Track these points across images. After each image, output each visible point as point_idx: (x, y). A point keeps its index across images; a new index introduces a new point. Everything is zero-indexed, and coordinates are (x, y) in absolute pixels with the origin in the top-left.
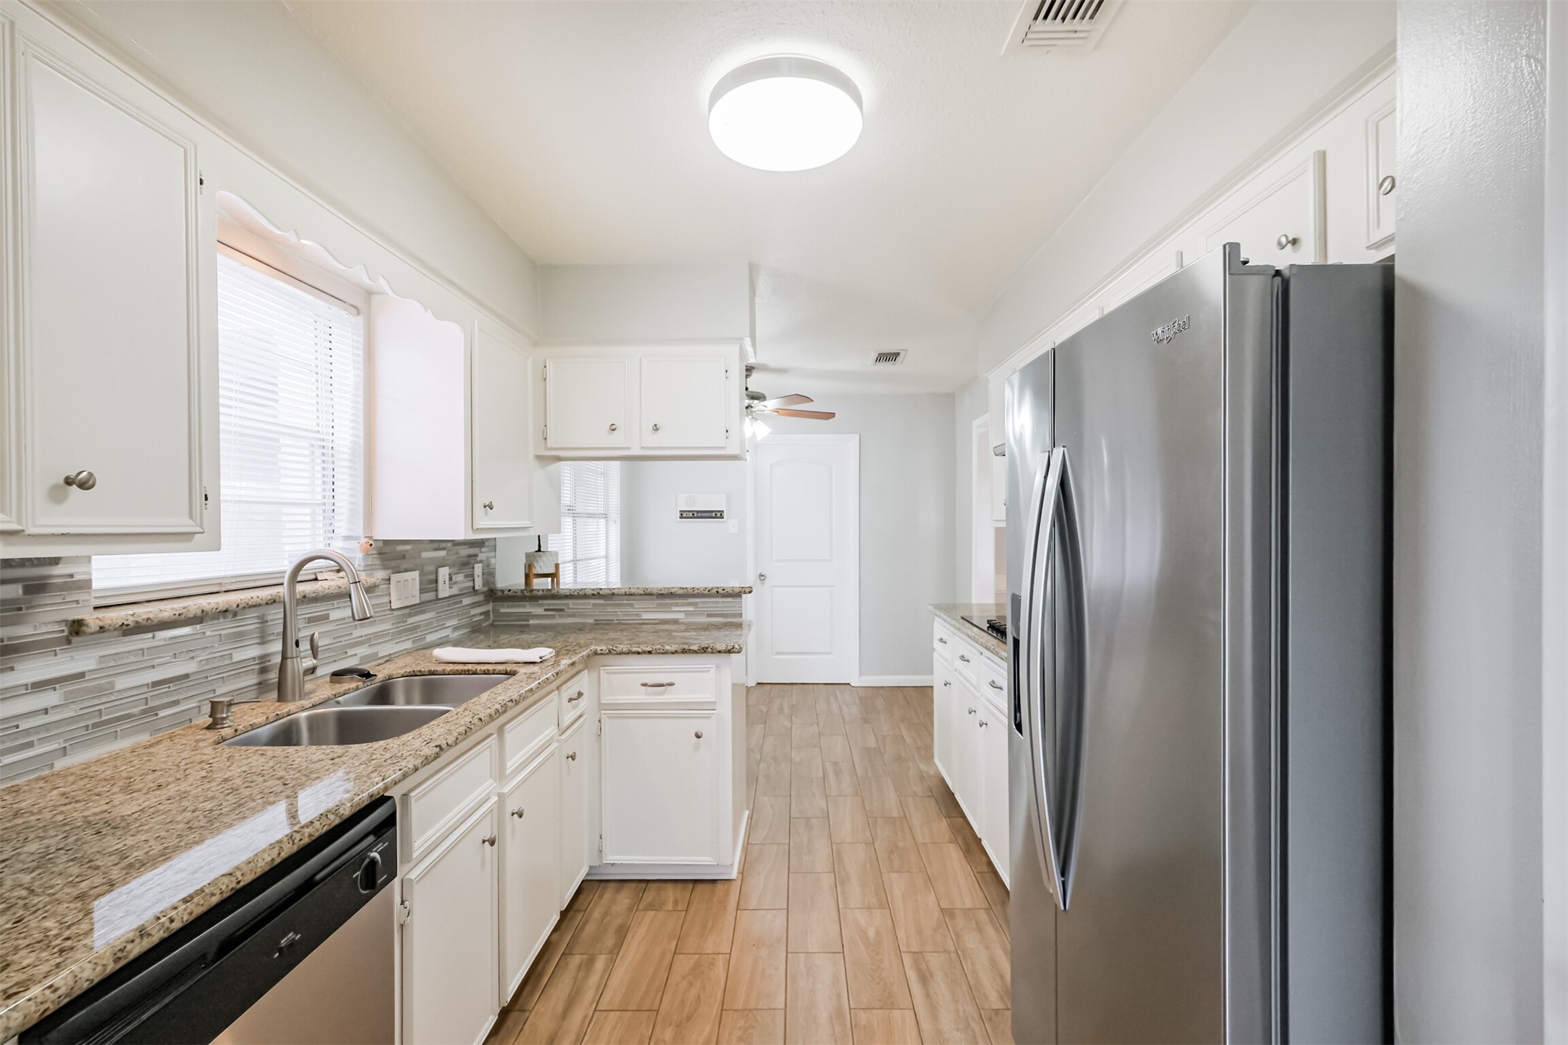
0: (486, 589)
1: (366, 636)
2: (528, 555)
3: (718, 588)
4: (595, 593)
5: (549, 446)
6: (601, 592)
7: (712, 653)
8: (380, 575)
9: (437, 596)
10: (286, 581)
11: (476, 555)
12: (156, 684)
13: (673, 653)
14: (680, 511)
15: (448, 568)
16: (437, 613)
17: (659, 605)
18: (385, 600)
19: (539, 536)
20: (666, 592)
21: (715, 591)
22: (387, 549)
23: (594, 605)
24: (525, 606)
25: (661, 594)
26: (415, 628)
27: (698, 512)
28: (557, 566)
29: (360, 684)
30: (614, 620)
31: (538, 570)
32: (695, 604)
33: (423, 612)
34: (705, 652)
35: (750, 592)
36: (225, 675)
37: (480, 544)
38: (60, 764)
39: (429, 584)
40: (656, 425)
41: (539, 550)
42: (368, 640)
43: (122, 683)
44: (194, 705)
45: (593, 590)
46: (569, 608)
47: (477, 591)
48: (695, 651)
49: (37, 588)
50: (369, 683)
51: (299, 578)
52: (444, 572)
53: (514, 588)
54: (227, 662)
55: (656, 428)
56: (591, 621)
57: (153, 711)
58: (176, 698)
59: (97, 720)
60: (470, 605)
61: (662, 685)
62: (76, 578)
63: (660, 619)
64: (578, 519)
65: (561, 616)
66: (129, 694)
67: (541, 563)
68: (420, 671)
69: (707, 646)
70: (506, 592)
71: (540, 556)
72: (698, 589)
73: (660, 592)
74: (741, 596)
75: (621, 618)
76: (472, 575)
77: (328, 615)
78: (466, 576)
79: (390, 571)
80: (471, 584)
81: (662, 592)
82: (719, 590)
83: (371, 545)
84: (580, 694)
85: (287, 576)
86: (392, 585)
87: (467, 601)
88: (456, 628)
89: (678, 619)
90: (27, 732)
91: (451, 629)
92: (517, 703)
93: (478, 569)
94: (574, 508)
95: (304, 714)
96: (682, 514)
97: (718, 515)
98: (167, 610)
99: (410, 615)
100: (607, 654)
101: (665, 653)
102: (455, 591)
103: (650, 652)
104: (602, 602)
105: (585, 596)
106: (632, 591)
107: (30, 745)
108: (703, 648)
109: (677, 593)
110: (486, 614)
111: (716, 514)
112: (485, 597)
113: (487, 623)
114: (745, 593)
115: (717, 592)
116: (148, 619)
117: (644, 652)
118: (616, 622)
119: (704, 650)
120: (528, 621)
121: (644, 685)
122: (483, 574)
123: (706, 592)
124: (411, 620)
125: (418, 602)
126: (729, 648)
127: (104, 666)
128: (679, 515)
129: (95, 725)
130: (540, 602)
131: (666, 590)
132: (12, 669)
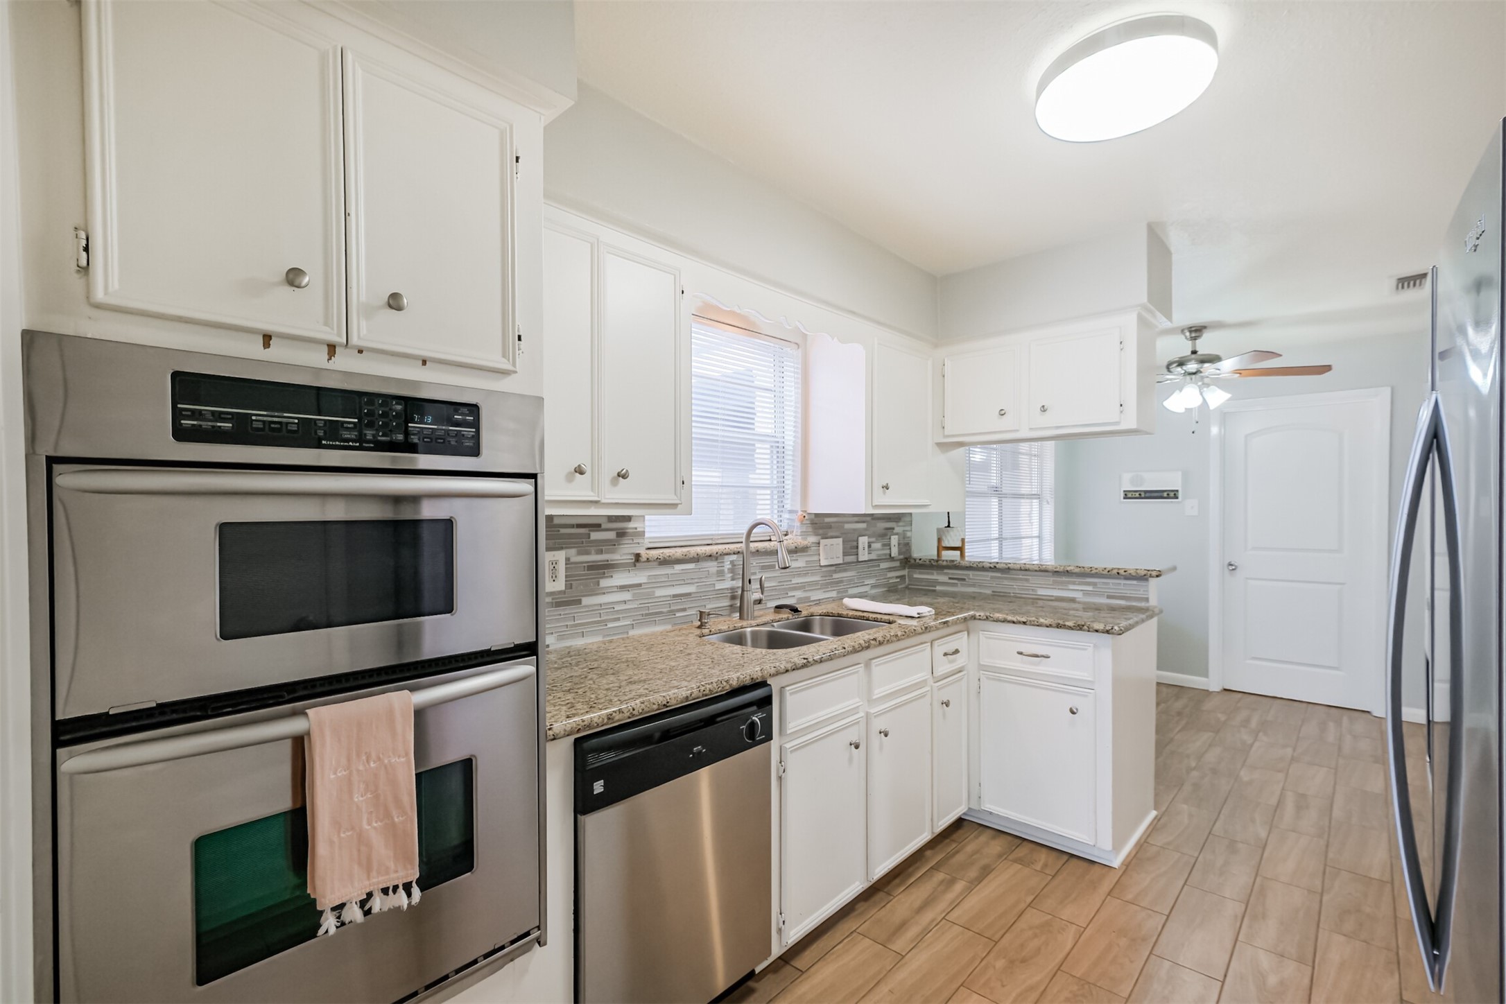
0: (902, 557)
1: (801, 583)
2: (939, 530)
3: (1119, 569)
4: (992, 566)
5: (946, 433)
6: (997, 566)
7: (1089, 631)
8: (812, 539)
9: (858, 558)
10: (744, 540)
11: (893, 529)
12: (675, 596)
13: (1047, 627)
14: (1124, 491)
15: (866, 537)
16: (858, 572)
17: (1055, 582)
18: (816, 558)
19: (948, 513)
20: (1061, 570)
21: (1115, 571)
22: (817, 520)
23: (992, 577)
24: (933, 574)
25: (1056, 572)
26: (840, 582)
27: (1146, 492)
28: (963, 540)
29: (790, 616)
30: (1010, 593)
31: (946, 543)
32: (1094, 584)
33: (845, 570)
34: (1081, 629)
35: (1157, 576)
36: (711, 597)
37: (897, 518)
38: (632, 633)
39: (851, 548)
40: (1043, 406)
41: (949, 526)
42: (804, 587)
43: (659, 593)
44: (694, 613)
45: (990, 563)
46: (970, 579)
47: (893, 558)
48: (1070, 627)
49: (621, 534)
50: (796, 616)
51: (751, 539)
52: (863, 541)
53: (924, 558)
54: (712, 589)
55: (1044, 409)
56: (989, 592)
57: (673, 612)
58: (685, 607)
59: (647, 612)
60: (886, 569)
61: (1037, 656)
62: (638, 530)
63: (1056, 596)
64: (1004, 500)
65: (962, 585)
66: (662, 599)
67: (949, 538)
68: (832, 613)
69: (1083, 623)
70: (918, 561)
71: (948, 531)
72: (1096, 569)
73: (1055, 570)
74: (1147, 580)
75: (1018, 592)
76: (889, 545)
78: (884, 545)
79: (820, 537)
80: (888, 552)
81: (1057, 570)
82: (1120, 571)
83: (804, 517)
84: (957, 652)
85: (744, 536)
86: (821, 548)
87: (884, 565)
88: (874, 587)
89: (1075, 598)
90: (618, 612)
91: (869, 586)
92: (881, 643)
93: (894, 540)
94: (1000, 489)
95: (749, 629)
96: (1126, 495)
97: (1173, 495)
98: (678, 553)
99: (835, 572)
100: (984, 620)
101: (1040, 625)
102: (873, 556)
103: (1024, 623)
104: (999, 575)
105: (983, 569)
106: (1027, 567)
107: (618, 619)
108: (1079, 625)
109: (1074, 571)
110: (902, 577)
111: (1168, 494)
112: (901, 563)
113: (903, 586)
114: (1151, 576)
115: (1118, 573)
116: (670, 556)
117: (1019, 622)
118: (1012, 595)
119: (1080, 627)
120: (935, 587)
121: (1020, 653)
122: (899, 544)
123: (1105, 572)
124: (835, 576)
125: (841, 562)
126: (1108, 628)
127: (650, 581)
128: (1122, 495)
129: (647, 615)
130: (946, 571)
131: (1062, 568)
132: (612, 577)
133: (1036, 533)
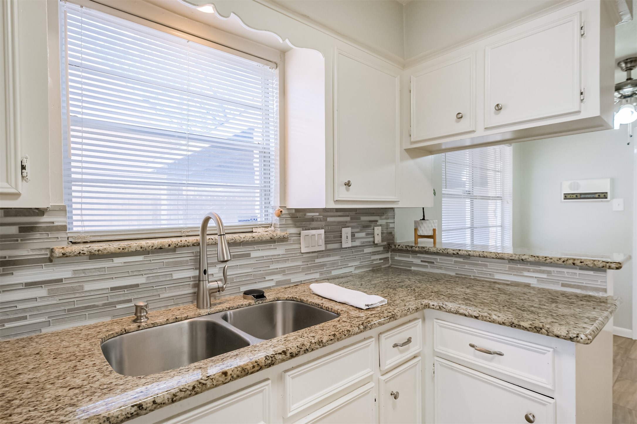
0: (385, 243)
1: (280, 268)
2: (416, 222)
3: (574, 260)
4: (455, 252)
5: (412, 140)
6: (459, 253)
7: (548, 335)
8: (293, 230)
9: (340, 245)
11: (377, 221)
12: (113, 289)
13: (500, 324)
14: (564, 194)
15: (350, 228)
16: (341, 257)
17: (511, 269)
18: (297, 246)
19: (423, 208)
20: (517, 258)
21: (571, 262)
22: (299, 215)
23: (455, 262)
24: (409, 257)
25: (511, 260)
26: (323, 265)
27: (581, 194)
28: (434, 230)
29: (252, 302)
30: (471, 276)
31: (420, 233)
32: (549, 273)
33: (328, 256)
34: (538, 332)
35: (617, 268)
36: (166, 286)
37: (382, 212)
38: (44, 331)
39: (334, 238)
40: (498, 105)
41: (424, 219)
42: (284, 271)
43: (87, 287)
45: (454, 250)
46: (437, 262)
47: (377, 244)
48: (526, 328)
49: (28, 228)
50: (261, 302)
52: (346, 232)
53: (402, 245)
54: (168, 279)
55: (498, 108)
56: (453, 274)
57: (112, 304)
58: (130, 298)
59: (72, 307)
60: (370, 253)
61: (489, 353)
62: (56, 224)
63: (511, 281)
64: (475, 200)
65: (432, 267)
66: (92, 293)
67: (423, 228)
69: (541, 326)
70: (397, 247)
71: (422, 223)
72: (551, 259)
73: (511, 258)
74: (605, 271)
75: (477, 275)
76: (373, 234)
77: (250, 254)
78: (367, 234)
79: (301, 229)
80: (372, 239)
81: (513, 258)
82: (575, 262)
83: (281, 212)
84: (409, 341)
86: (301, 238)
87: (367, 250)
88: (357, 268)
89: (530, 284)
90: (24, 310)
91: (354, 268)
93: (378, 230)
94: (471, 193)
96: (566, 196)
97: (603, 196)
98: (113, 247)
99: (317, 257)
100: (438, 309)
101: (493, 322)
102: (357, 243)
103: (476, 317)
104: (461, 260)
105: (448, 255)
106: (485, 254)
107: (25, 318)
108: (535, 327)
109: (529, 260)
110: (386, 259)
111: (599, 196)
112: (384, 248)
113: (387, 265)
114: (610, 268)
115: (574, 264)
116: (99, 251)
117: (471, 316)
118: (472, 277)
119: (538, 330)
120: (411, 267)
121: (472, 346)
122: (382, 233)
123: (560, 262)
124: (317, 261)
125: (324, 249)
126: (571, 335)
127: (77, 276)
128: (563, 197)
129: (69, 310)
130: (418, 255)
131: (517, 256)
132: (12, 274)
133: (499, 223)
